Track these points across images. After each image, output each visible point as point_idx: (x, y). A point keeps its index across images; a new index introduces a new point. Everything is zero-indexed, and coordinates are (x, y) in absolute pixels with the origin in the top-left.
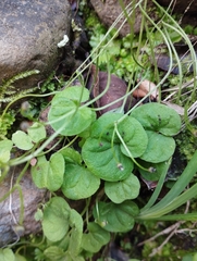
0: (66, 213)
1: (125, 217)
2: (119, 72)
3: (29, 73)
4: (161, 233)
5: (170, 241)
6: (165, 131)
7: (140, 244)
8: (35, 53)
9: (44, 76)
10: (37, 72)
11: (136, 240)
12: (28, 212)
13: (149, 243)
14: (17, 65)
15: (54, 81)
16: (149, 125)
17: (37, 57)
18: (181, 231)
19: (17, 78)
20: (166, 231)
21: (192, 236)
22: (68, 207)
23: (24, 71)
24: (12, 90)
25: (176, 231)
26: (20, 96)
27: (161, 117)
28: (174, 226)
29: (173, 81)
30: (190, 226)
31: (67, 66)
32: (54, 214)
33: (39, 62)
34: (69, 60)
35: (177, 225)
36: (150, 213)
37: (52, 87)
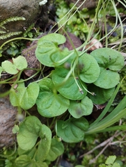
0: (37, 128)
1: (78, 131)
2: (76, 33)
3: (18, 19)
4: (98, 146)
5: (103, 153)
6: (113, 68)
7: (81, 156)
8: (25, 4)
9: (28, 23)
10: (24, 19)
11: (78, 154)
12: (5, 128)
13: (87, 156)
14: (11, 9)
15: (32, 31)
16: (103, 63)
17: (25, 8)
18: (114, 143)
19: (9, 20)
20: (102, 144)
21: (121, 146)
22: (40, 123)
23: (15, 15)
24: (4, 30)
25: (110, 144)
26: (9, 36)
27: (111, 57)
28: (109, 140)
29: (112, 40)
30: (120, 139)
31: (43, 22)
32: (27, 129)
33: (26, 12)
34: (45, 17)
35: (112, 139)
36: (97, 127)
37: (31, 35)
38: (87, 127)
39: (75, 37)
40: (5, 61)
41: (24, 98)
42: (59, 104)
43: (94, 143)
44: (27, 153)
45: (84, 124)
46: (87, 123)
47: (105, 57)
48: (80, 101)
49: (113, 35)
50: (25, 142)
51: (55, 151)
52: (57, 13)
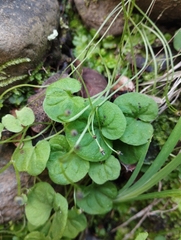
0: (50, 197)
1: (104, 200)
2: (99, 69)
3: (21, 61)
4: (134, 217)
5: (142, 225)
6: (144, 118)
7: (114, 230)
8: (28, 42)
9: (33, 65)
10: (28, 60)
11: (110, 227)
13: (121, 230)
14: (11, 51)
15: (41, 72)
16: (130, 112)
17: (29, 46)
18: (154, 213)
19: (9, 64)
20: (139, 215)
21: (163, 217)
22: (53, 191)
23: (17, 57)
24: (4, 75)
25: (148, 214)
26: (10, 82)
27: (141, 105)
28: (146, 209)
29: (146, 77)
30: (161, 208)
31: (54, 59)
32: (38, 199)
33: (30, 51)
34: (57, 53)
35: (150, 207)
37: (39, 77)
38: (115, 194)
39: (98, 74)
40: (7, 116)
41: (31, 161)
42: (76, 167)
43: (129, 212)
44: (39, 229)
45: (111, 191)
46: (115, 189)
47: (134, 104)
48: (104, 162)
49: (148, 71)
50: (36, 215)
51: (75, 226)
52: (75, 43)
